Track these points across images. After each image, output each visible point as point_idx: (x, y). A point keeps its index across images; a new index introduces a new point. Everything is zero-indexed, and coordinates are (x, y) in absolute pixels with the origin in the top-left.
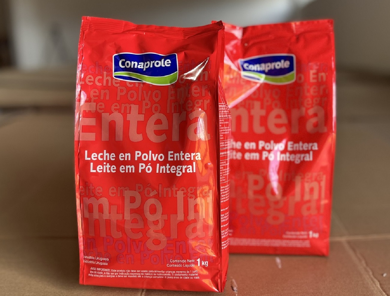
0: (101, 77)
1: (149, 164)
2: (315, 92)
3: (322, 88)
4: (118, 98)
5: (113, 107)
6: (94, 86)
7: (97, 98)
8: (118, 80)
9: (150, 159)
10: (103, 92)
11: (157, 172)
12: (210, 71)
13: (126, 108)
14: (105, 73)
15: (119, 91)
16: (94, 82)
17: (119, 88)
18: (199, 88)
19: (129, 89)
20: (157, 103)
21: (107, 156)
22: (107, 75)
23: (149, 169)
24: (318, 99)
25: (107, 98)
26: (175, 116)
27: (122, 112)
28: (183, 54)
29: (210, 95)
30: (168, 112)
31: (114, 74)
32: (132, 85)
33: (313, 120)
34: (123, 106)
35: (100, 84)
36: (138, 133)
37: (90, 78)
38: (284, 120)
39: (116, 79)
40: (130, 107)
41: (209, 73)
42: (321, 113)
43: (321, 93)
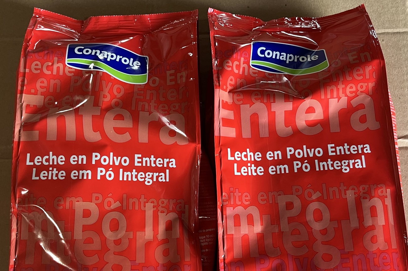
0: (50, 64)
1: (110, 170)
7: (44, 90)
8: (72, 68)
9: (111, 164)
10: (52, 82)
11: (121, 179)
16: (41, 70)
21: (53, 159)
22: (57, 61)
23: (110, 176)
31: (68, 61)
35: (49, 73)
37: (37, 65)
39: (69, 67)
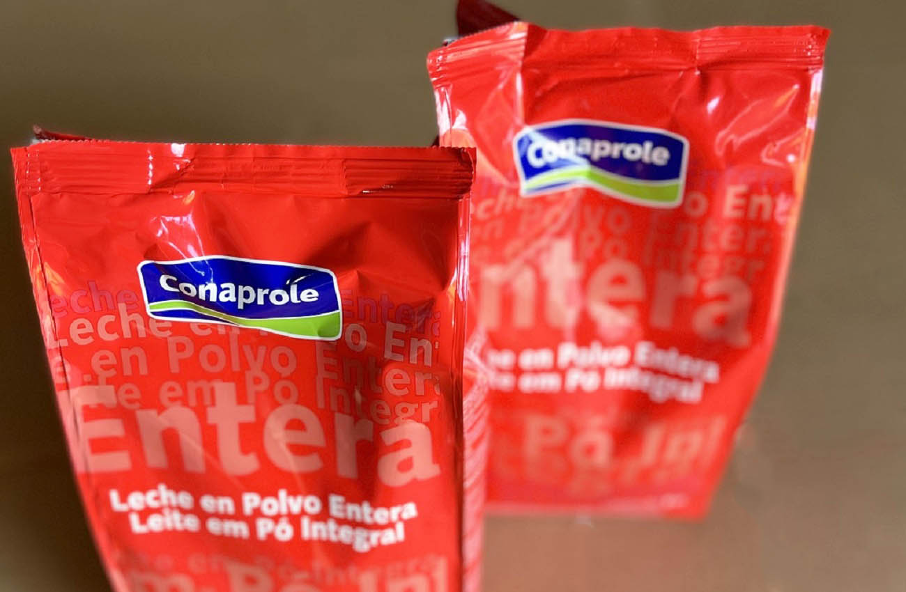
0: (112, 318)
2: (733, 242)
3: (755, 234)
4: (175, 368)
5: (164, 395)
6: (99, 344)
7: (112, 373)
8: (163, 321)
9: (284, 512)
10: (126, 354)
12: (437, 343)
13: (199, 393)
14: (122, 307)
15: (172, 347)
16: (95, 334)
17: (170, 340)
18: (405, 375)
19: (199, 342)
20: (287, 378)
21: (169, 498)
22: (127, 311)
23: (284, 532)
24: (740, 262)
25: (143, 370)
26: (343, 422)
27: (193, 401)
28: (352, 277)
29: (438, 392)
30: (321, 405)
31: (150, 308)
32: (208, 332)
33: (715, 309)
34: (192, 387)
35: (115, 336)
36: (245, 450)
37: (81, 326)
38: (634, 290)
39: (158, 321)
40: (212, 391)
41: (437, 347)
42: (742, 299)
43: (751, 247)
